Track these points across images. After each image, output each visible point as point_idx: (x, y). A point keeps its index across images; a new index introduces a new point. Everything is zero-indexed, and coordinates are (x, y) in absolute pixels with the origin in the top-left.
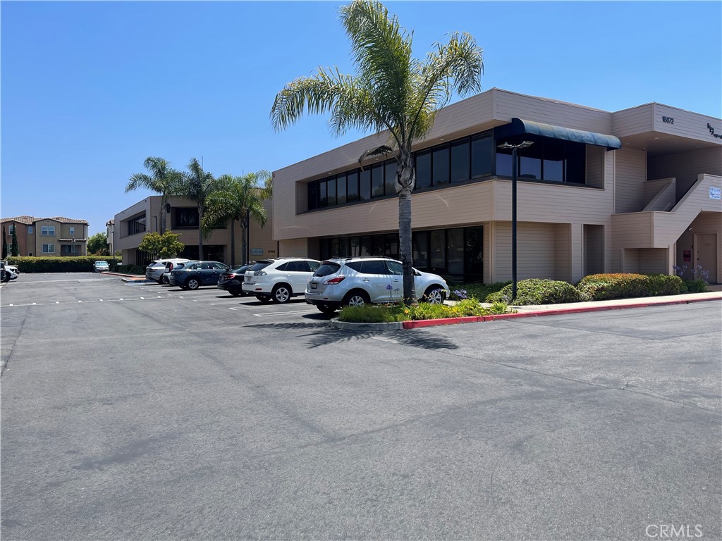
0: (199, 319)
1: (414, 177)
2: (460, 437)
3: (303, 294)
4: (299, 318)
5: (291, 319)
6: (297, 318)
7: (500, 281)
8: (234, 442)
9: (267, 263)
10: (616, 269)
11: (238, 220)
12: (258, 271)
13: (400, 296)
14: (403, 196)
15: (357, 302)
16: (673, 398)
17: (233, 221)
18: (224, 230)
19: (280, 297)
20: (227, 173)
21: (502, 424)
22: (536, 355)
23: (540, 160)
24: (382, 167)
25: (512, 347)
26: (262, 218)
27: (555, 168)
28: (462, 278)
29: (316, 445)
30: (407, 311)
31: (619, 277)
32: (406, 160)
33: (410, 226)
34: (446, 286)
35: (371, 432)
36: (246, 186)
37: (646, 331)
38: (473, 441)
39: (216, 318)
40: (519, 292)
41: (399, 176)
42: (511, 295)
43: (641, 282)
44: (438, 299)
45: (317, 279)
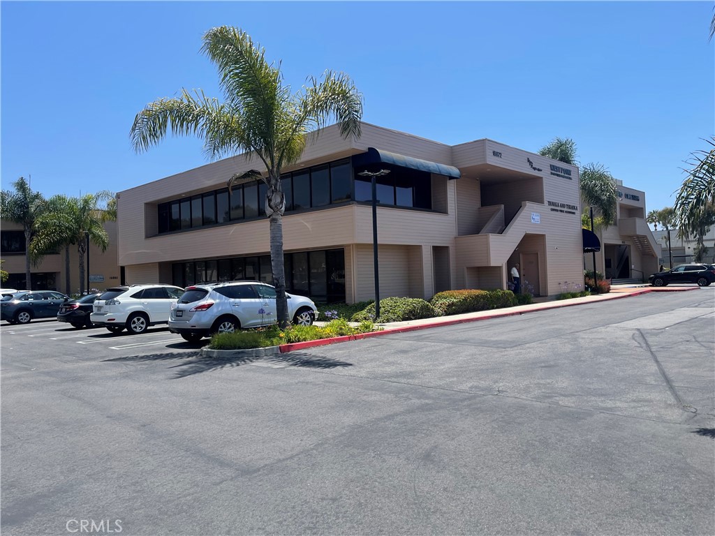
0: (45, 356)
1: (284, 202)
2: (373, 455)
3: (166, 322)
4: (163, 349)
5: (154, 350)
6: (161, 349)
7: (362, 300)
8: (139, 488)
9: (120, 291)
10: (460, 286)
11: (74, 244)
12: (110, 300)
13: (273, 319)
14: (274, 221)
15: (227, 330)
16: (538, 399)
17: (68, 245)
18: (58, 255)
19: (136, 327)
20: (61, 193)
21: (406, 438)
22: (413, 369)
23: (393, 187)
24: (241, 190)
25: (390, 364)
26: (103, 242)
27: (406, 194)
28: (325, 299)
29: (231, 480)
30: (282, 335)
31: (465, 293)
32: (276, 185)
33: (282, 249)
34: (314, 307)
35: (284, 460)
36: (84, 207)
37: (496, 341)
38: (386, 457)
39: (64, 354)
40: (382, 310)
41: (270, 200)
42: (374, 313)
43: (484, 297)
44: (308, 321)
45: (182, 306)
